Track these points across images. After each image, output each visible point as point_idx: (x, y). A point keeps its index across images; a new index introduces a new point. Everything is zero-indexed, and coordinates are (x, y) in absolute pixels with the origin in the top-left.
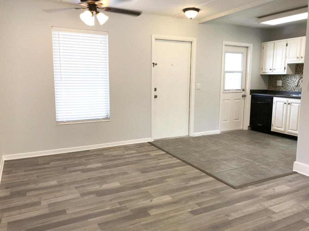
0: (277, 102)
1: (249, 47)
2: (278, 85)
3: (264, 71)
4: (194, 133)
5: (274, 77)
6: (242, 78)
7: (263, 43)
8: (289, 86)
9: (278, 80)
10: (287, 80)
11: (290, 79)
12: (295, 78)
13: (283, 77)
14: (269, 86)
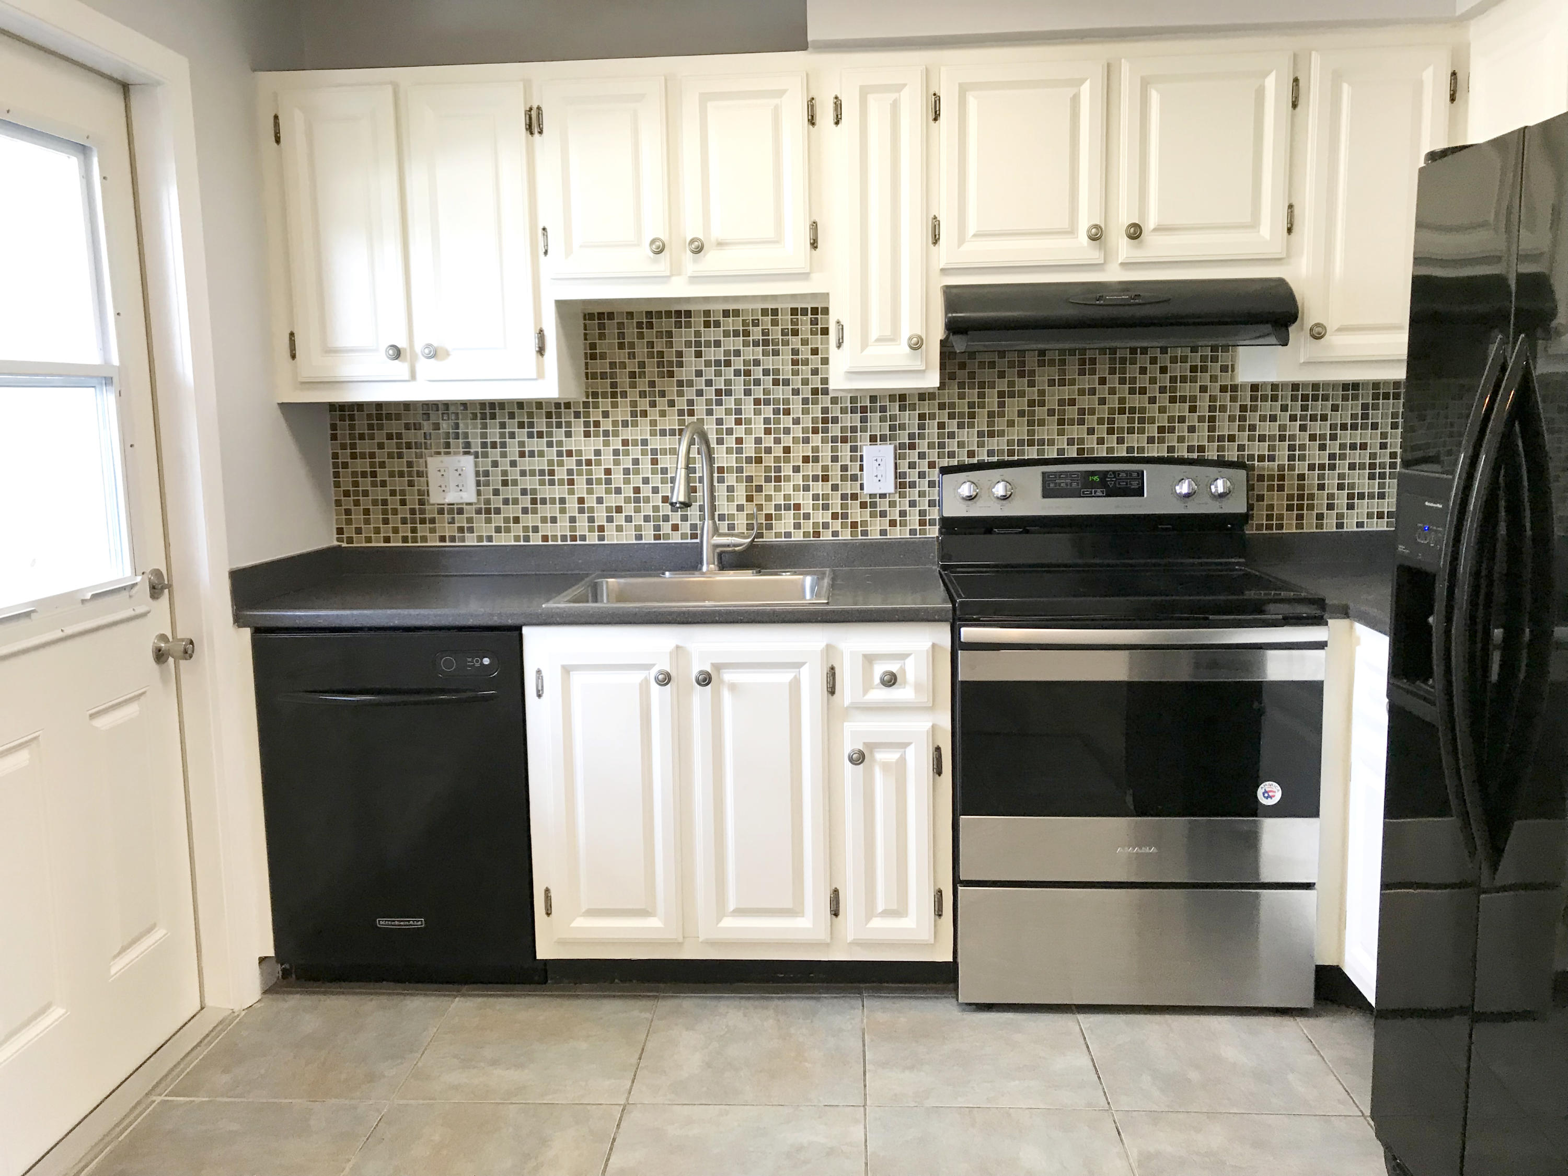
0: (567, 670)
1: (157, 84)
2: (436, 498)
5: (394, 426)
8: (544, 501)
9: (439, 453)
10: (522, 454)
11: (550, 444)
12: (587, 434)
13: (485, 426)
14: (348, 512)
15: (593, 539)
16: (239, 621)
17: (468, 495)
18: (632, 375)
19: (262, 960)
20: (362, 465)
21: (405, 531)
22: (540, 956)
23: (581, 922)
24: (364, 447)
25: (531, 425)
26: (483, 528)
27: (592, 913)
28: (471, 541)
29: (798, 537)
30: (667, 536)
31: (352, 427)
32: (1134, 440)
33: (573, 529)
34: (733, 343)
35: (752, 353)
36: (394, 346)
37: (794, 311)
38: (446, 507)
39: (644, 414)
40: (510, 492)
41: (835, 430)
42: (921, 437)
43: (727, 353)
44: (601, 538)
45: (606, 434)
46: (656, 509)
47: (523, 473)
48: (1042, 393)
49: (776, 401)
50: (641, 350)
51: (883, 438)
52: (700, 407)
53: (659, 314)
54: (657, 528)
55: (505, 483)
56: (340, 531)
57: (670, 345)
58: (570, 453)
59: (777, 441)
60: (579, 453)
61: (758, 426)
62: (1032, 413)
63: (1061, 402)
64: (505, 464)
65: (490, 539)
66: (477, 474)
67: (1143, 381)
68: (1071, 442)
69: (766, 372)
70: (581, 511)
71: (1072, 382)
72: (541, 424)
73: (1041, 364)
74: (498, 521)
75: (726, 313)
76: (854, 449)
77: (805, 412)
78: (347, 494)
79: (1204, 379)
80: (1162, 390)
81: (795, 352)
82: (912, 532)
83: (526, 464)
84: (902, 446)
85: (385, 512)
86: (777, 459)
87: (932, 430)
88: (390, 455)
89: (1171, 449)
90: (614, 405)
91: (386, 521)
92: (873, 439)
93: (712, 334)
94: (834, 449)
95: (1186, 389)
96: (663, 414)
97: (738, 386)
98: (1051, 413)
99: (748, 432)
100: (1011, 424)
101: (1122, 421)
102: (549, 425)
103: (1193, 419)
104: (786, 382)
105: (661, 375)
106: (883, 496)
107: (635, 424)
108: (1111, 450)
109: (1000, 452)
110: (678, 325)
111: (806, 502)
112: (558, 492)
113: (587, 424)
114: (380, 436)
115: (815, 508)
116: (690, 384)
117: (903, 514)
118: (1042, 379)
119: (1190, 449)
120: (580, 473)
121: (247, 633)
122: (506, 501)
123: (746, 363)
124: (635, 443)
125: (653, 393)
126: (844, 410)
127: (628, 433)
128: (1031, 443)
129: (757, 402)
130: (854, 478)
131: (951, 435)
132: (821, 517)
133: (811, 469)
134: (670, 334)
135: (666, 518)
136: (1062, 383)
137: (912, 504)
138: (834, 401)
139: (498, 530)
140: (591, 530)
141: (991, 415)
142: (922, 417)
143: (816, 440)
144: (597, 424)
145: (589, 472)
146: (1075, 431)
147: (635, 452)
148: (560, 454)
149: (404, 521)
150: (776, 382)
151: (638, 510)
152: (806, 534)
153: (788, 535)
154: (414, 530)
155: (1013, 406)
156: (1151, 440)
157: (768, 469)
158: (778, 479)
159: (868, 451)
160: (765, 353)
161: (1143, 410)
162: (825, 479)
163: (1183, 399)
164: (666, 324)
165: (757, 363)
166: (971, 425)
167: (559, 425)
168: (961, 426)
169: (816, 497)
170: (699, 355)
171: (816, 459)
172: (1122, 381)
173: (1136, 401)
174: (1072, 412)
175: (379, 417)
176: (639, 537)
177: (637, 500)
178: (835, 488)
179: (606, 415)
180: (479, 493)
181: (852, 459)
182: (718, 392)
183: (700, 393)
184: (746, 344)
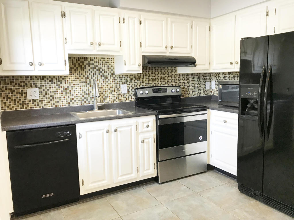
2: (29, 98)
8: (56, 98)
9: (29, 88)
10: (50, 88)
11: (57, 85)
12: (65, 83)
13: (41, 81)
14: (5, 103)
15: (67, 106)
16: (3, 130)
17: (38, 97)
18: (75, 70)
20: (9, 91)
21: (21, 106)
22: (81, 194)
23: (90, 185)
25: (52, 81)
26: (41, 104)
27: (93, 182)
28: (38, 108)
29: (110, 103)
30: (84, 104)
31: (6, 82)
32: (164, 83)
33: (63, 104)
34: (96, 64)
35: (100, 66)
36: (31, 62)
37: (108, 58)
38: (31, 100)
39: (78, 78)
40: (47, 96)
41: (116, 82)
42: (131, 83)
43: (95, 66)
44: (69, 105)
45: (70, 83)
46: (81, 98)
47: (51, 92)
48: (150, 75)
49: (105, 76)
50: (77, 65)
51: (125, 83)
52: (90, 77)
53: (81, 58)
54: (81, 102)
55: (46, 94)
56: (2, 107)
57: (83, 64)
58: (61, 87)
59: (105, 84)
60: (64, 87)
61: (102, 81)
62: (148, 78)
63: (153, 77)
64: (46, 90)
65: (43, 107)
66: (39, 92)
67: (164, 73)
68: (154, 84)
69: (103, 70)
70: (64, 99)
71: (154, 73)
72: (55, 81)
73: (150, 70)
74: (44, 103)
75: (95, 58)
76: (120, 85)
77: (111, 78)
78: (4, 98)
79: (173, 73)
80: (167, 75)
81: (108, 66)
82: (130, 100)
83: (51, 90)
84: (128, 85)
85: (15, 102)
86: (105, 87)
87: (133, 82)
88: (16, 89)
89: (169, 84)
90: (72, 77)
91: (15, 104)
92: (123, 83)
93: (92, 62)
94: (116, 85)
95: (170, 74)
96: (82, 78)
97: (97, 73)
98: (151, 78)
99: (100, 82)
100: (145, 80)
101: (162, 80)
102: (57, 81)
103: (171, 79)
104: (107, 72)
105: (81, 70)
106: (125, 94)
107: (76, 81)
108: (160, 85)
109: (144, 85)
110: (85, 60)
111: (111, 95)
112: (59, 96)
113: (65, 81)
114: (13, 84)
115: (113, 97)
116: (88, 72)
117: (128, 97)
118: (150, 73)
119: (171, 84)
120: (64, 91)
121: (5, 132)
122: (46, 98)
123: (99, 68)
124: (76, 84)
125: (80, 74)
126: (117, 78)
127: (75, 83)
128: (149, 84)
129: (101, 76)
130: (120, 91)
131: (136, 83)
132: (114, 98)
133: (112, 89)
134: (83, 62)
135: (83, 100)
136: (153, 73)
137: (130, 95)
138: (116, 76)
139: (45, 105)
140: (67, 103)
141: (142, 79)
142: (131, 79)
143: (113, 83)
144: (68, 81)
145: (66, 91)
146: (155, 82)
147: (76, 86)
148: (59, 87)
149: (20, 104)
150: (105, 72)
151: (77, 99)
152: (111, 102)
153: (108, 102)
154: (23, 106)
155: (146, 77)
156: (166, 83)
157: (104, 89)
158: (106, 91)
159: (122, 85)
160: (103, 66)
161: (165, 78)
162: (115, 91)
163: (170, 76)
164: (82, 60)
165: (101, 68)
166: (139, 81)
167: (59, 81)
168: (137, 81)
169: (113, 95)
170: (89, 66)
171: (113, 87)
172: (162, 73)
173: (164, 76)
174: (154, 78)
175: (13, 80)
176: (77, 104)
177: (77, 97)
178: (116, 93)
179: (70, 79)
180: (40, 97)
181: (119, 87)
182: (93, 74)
183: (90, 74)
184: (99, 64)
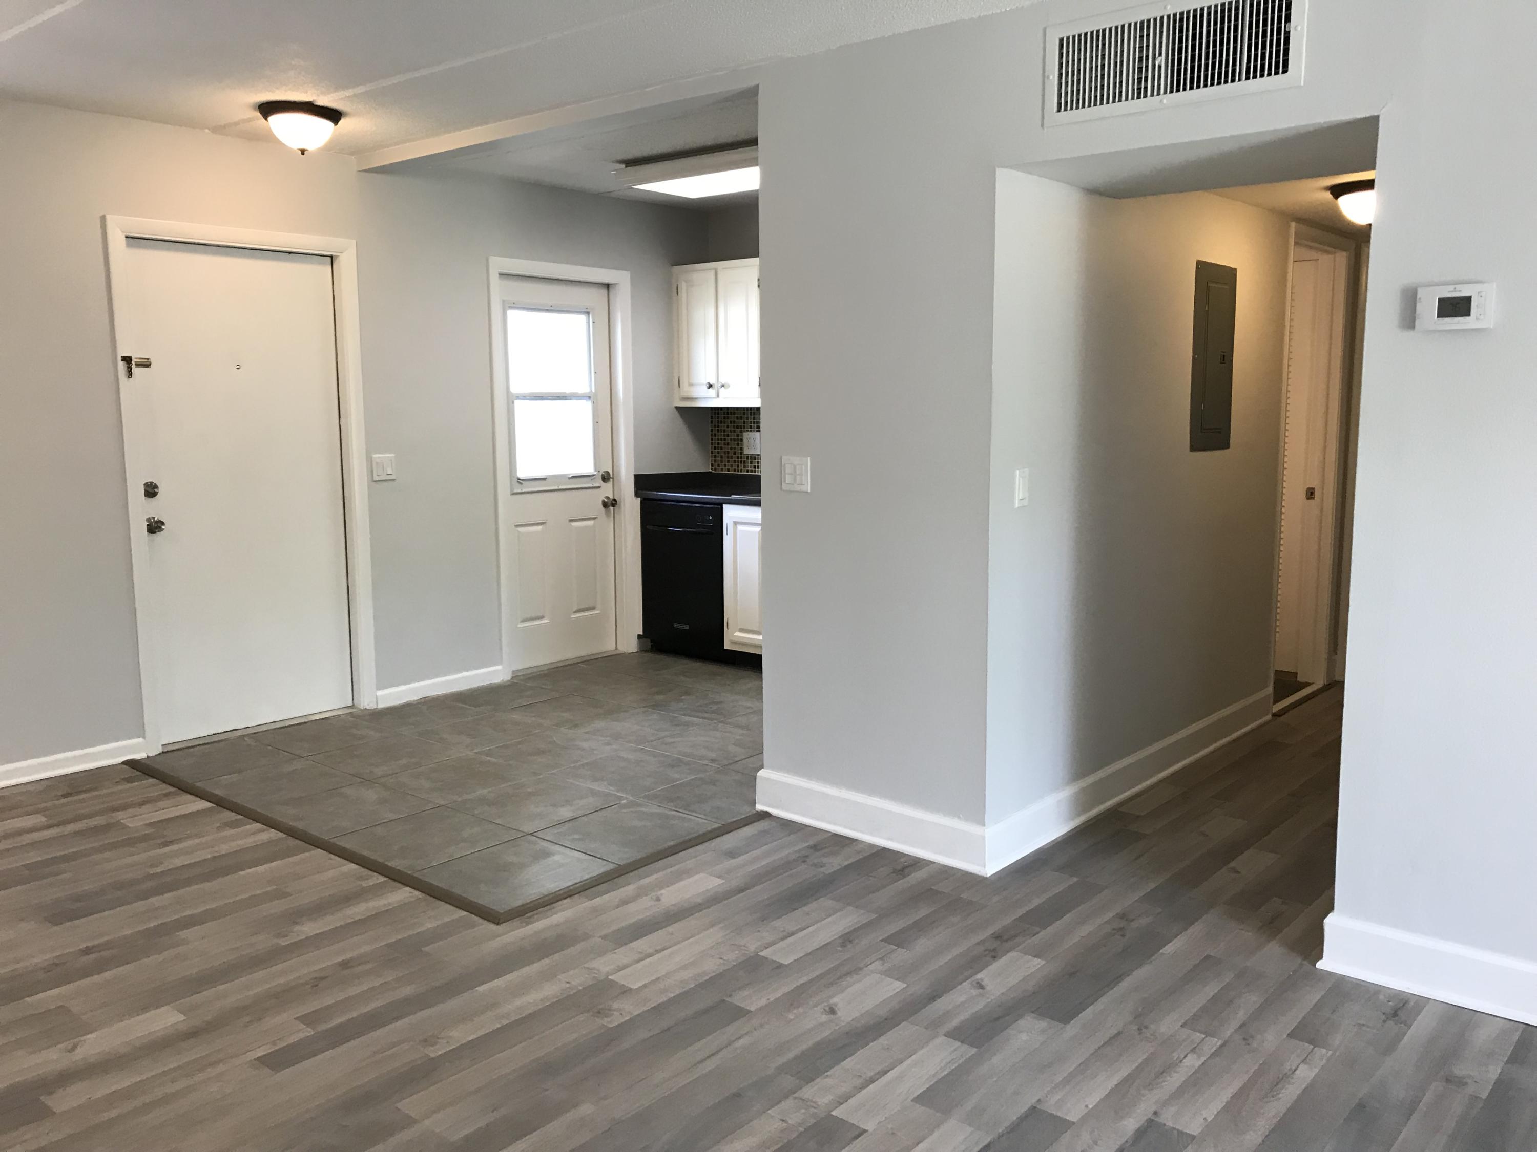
0: (736, 523)
1: (617, 284)
2: (746, 452)
3: (686, 390)
4: (380, 693)
5: (733, 418)
6: (596, 423)
7: (677, 269)
9: (748, 431)
14: (715, 457)
16: (637, 495)
19: (639, 636)
20: (721, 435)
21: (735, 466)
22: (725, 648)
23: (738, 634)
24: (723, 426)
27: (742, 630)
31: (718, 418)
36: (709, 383)
38: (750, 456)
56: (712, 465)
78: (715, 448)
85: (728, 457)
88: (731, 431)
91: (728, 461)
114: (728, 422)
121: (639, 499)
149: (735, 462)
154: (738, 466)
175: (728, 414)
